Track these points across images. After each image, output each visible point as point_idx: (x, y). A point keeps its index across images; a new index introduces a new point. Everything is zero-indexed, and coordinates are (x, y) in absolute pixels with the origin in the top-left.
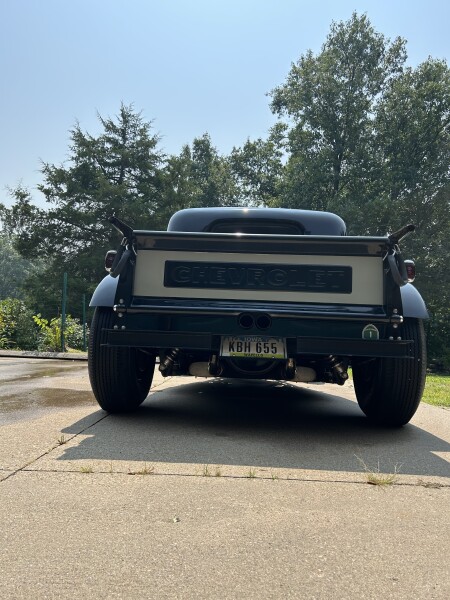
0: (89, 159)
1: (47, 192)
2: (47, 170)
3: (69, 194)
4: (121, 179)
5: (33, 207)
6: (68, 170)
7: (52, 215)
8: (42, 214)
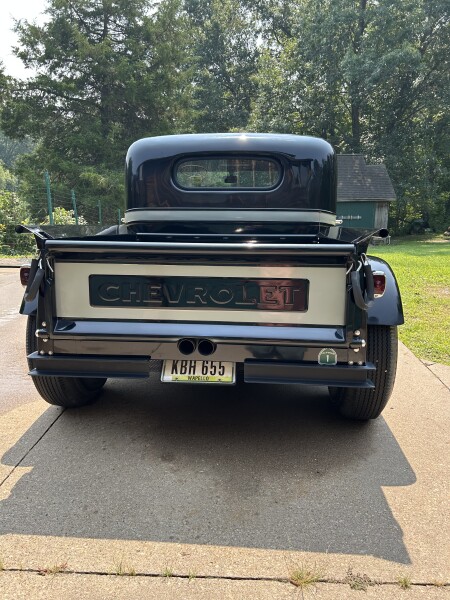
0: (66, 11)
1: (23, 56)
2: (18, 28)
3: (48, 56)
4: (106, 30)
5: (9, 78)
6: (41, 26)
7: (32, 86)
8: (21, 84)
